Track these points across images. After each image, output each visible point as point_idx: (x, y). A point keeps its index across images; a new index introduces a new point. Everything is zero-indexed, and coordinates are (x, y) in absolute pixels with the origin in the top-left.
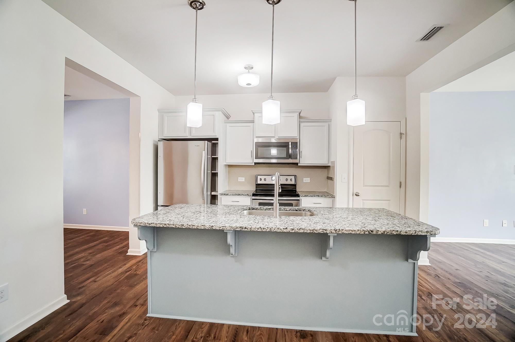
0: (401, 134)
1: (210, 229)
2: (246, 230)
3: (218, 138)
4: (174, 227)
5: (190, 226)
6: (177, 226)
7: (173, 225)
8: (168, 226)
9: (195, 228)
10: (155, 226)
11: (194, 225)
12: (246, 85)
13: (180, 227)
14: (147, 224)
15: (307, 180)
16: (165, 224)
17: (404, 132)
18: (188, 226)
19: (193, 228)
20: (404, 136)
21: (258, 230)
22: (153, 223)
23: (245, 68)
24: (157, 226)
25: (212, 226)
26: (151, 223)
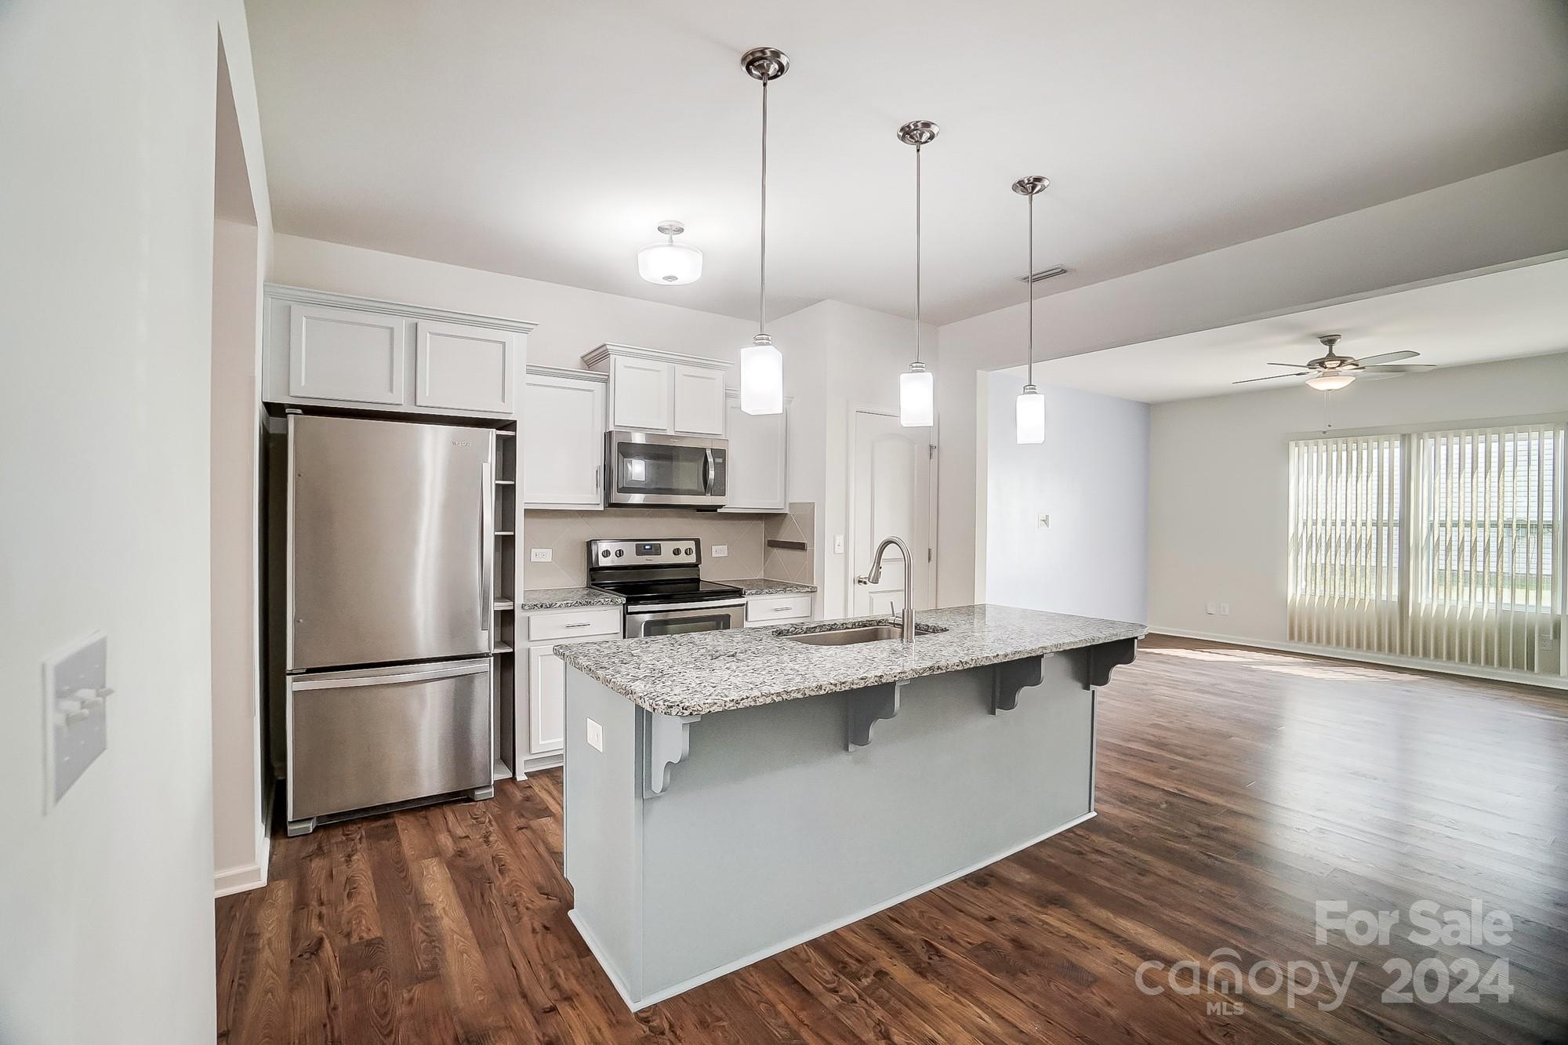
0: (931, 447)
1: (876, 684)
2: (940, 671)
3: (515, 421)
4: (800, 696)
5: (835, 685)
6: (808, 693)
7: (798, 690)
8: (785, 697)
9: (847, 688)
10: (753, 704)
11: (843, 683)
12: (663, 278)
13: (813, 694)
14: (729, 705)
15: (719, 551)
16: (778, 694)
17: (935, 444)
18: (833, 687)
19: (843, 689)
20: (935, 452)
21: (958, 668)
22: (748, 698)
23: (661, 229)
24: (758, 704)
25: (881, 677)
26: (743, 699)
